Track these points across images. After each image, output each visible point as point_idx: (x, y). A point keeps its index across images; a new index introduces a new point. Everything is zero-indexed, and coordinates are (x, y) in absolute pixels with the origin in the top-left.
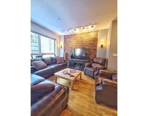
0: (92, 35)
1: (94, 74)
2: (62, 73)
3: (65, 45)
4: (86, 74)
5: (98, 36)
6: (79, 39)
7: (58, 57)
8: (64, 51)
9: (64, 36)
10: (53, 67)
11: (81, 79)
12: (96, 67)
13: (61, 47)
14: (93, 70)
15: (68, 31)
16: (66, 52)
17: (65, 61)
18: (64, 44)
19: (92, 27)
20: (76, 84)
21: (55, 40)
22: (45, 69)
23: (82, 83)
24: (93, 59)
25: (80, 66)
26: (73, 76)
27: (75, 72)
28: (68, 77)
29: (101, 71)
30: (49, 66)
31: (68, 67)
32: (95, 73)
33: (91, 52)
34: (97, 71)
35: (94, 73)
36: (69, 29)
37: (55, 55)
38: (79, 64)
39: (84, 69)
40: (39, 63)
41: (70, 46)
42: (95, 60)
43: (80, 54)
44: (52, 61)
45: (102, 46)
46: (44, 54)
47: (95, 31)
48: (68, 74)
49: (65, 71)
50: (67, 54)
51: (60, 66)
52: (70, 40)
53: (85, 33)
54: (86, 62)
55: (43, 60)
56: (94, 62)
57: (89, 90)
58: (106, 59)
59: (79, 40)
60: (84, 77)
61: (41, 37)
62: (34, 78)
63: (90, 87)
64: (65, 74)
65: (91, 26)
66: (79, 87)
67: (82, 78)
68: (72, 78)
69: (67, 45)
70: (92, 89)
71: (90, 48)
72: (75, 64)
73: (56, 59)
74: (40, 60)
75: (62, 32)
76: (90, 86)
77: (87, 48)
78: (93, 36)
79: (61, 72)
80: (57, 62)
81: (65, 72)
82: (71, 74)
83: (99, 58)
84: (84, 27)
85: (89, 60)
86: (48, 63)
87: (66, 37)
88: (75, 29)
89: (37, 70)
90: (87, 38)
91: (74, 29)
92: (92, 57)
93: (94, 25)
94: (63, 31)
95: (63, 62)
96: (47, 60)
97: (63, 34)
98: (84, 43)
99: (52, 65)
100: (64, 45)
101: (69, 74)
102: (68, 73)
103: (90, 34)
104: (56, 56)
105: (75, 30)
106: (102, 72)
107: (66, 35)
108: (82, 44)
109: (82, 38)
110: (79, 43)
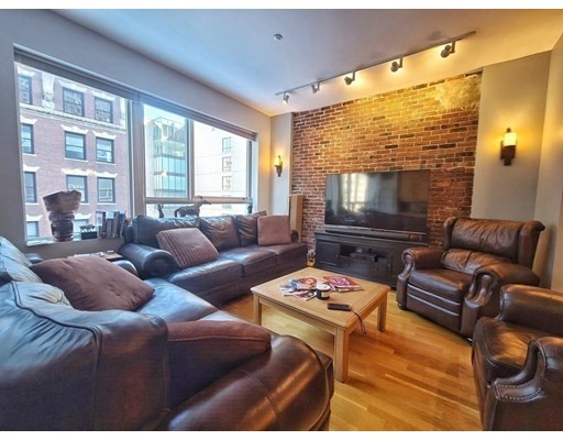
0: (446, 99)
1: (460, 309)
2: (287, 287)
3: (297, 160)
4: (408, 306)
5: (478, 98)
6: (367, 124)
7: (264, 213)
8: (293, 187)
9: (295, 115)
10: (242, 257)
11: (381, 327)
12: (471, 268)
13: (279, 168)
14: (453, 287)
15: (315, 91)
16: (301, 190)
17: (294, 235)
18: (293, 155)
19: (445, 54)
20: (360, 354)
21: (253, 136)
22: (210, 266)
23: (392, 352)
24: (451, 226)
25: (376, 260)
26: (346, 308)
27: (352, 290)
28: (317, 308)
29: (516, 293)
30: (225, 254)
31: (312, 264)
32: (467, 302)
33: (441, 189)
34: (483, 291)
35: (461, 301)
36: (320, 81)
37: (250, 208)
38: (370, 251)
39: (401, 277)
40: (187, 236)
41: (321, 161)
42: (463, 231)
43: (367, 203)
44: (239, 234)
45: (508, 154)
46: (206, 203)
47: (461, 77)
48: (319, 297)
49: (303, 281)
50: (304, 203)
51: (272, 257)
52: (318, 133)
53: (400, 91)
54: (407, 242)
55: (203, 226)
56: (460, 240)
57: (440, 392)
58: (539, 228)
59: (368, 132)
60: (400, 323)
61: (199, 126)
62: (172, 297)
63: (442, 381)
64: (302, 296)
65: (442, 48)
66: (380, 371)
67: (387, 327)
68: (342, 319)
69: (307, 156)
70: (460, 394)
71: (431, 165)
72: (347, 250)
73: (254, 223)
74: (189, 226)
75: (286, 98)
76: (442, 375)
77: (415, 166)
78: (446, 105)
79: (284, 283)
80: (260, 240)
81: (299, 286)
82: (332, 295)
83: (491, 221)
84: (398, 61)
85: (427, 230)
86: (221, 243)
87: (302, 124)
88: (350, 76)
89: (181, 269)
90: (416, 115)
91: (344, 77)
92: (444, 215)
93: (457, 43)
94: (290, 92)
95: (287, 238)
96: (217, 227)
97: (289, 107)
98: (398, 141)
99: (238, 250)
100: (292, 159)
101: (323, 295)
102: (320, 292)
103: (428, 95)
104: (254, 212)
105: (349, 81)
106: (518, 301)
107: (302, 113)
108: (383, 152)
109: (383, 117)
110: (369, 146)
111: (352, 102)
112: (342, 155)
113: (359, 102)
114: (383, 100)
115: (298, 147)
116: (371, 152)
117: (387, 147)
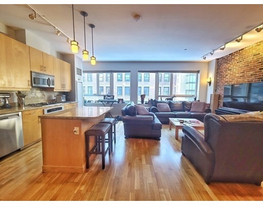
6: (250, 59)
8: (215, 90)
13: (210, 83)
16: (219, 92)
21: (198, 72)
36: (214, 51)
41: (228, 78)
44: (184, 107)
50: (219, 97)
52: (227, 66)
55: (170, 103)
59: (251, 62)
69: (222, 77)
74: (165, 103)
75: (205, 58)
84: (240, 38)
86: (176, 109)
87: (221, 63)
94: (206, 55)
96: (175, 104)
107: (221, 58)
108: (258, 72)
109: (259, 54)
110: (251, 69)
111: (243, 49)
112: (237, 75)
113: (247, 49)
114: (259, 45)
115: (218, 73)
116: (251, 73)
117: (260, 69)
